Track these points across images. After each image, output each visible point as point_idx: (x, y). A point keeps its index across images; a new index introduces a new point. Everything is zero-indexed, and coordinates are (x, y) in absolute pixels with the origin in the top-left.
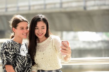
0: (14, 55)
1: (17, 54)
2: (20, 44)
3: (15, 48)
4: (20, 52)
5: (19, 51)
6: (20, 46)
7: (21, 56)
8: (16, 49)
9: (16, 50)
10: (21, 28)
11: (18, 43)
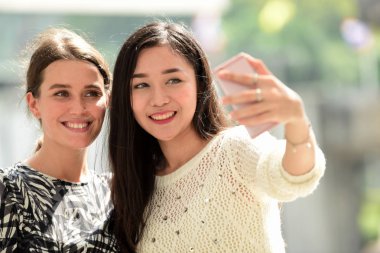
0: (13, 241)
1: (31, 237)
2: (63, 183)
3: (26, 206)
4: (50, 222)
5: (50, 218)
6: (62, 193)
7: (50, 244)
8: (30, 209)
9: (32, 217)
10: (56, 90)
11: (50, 180)
